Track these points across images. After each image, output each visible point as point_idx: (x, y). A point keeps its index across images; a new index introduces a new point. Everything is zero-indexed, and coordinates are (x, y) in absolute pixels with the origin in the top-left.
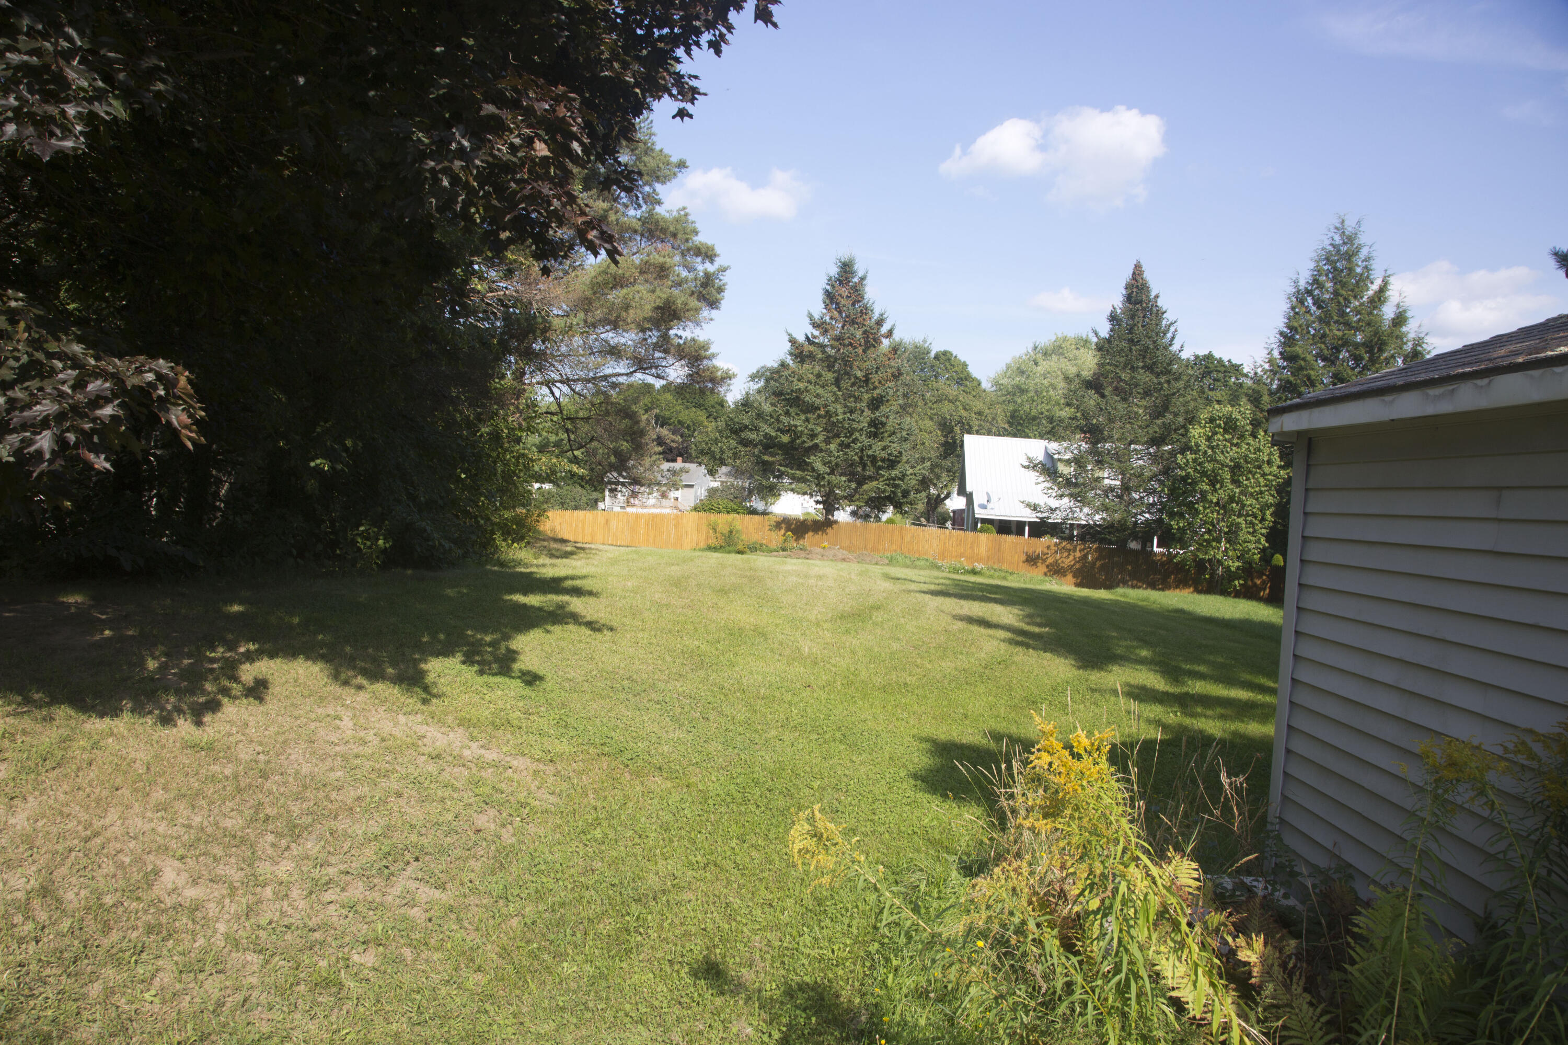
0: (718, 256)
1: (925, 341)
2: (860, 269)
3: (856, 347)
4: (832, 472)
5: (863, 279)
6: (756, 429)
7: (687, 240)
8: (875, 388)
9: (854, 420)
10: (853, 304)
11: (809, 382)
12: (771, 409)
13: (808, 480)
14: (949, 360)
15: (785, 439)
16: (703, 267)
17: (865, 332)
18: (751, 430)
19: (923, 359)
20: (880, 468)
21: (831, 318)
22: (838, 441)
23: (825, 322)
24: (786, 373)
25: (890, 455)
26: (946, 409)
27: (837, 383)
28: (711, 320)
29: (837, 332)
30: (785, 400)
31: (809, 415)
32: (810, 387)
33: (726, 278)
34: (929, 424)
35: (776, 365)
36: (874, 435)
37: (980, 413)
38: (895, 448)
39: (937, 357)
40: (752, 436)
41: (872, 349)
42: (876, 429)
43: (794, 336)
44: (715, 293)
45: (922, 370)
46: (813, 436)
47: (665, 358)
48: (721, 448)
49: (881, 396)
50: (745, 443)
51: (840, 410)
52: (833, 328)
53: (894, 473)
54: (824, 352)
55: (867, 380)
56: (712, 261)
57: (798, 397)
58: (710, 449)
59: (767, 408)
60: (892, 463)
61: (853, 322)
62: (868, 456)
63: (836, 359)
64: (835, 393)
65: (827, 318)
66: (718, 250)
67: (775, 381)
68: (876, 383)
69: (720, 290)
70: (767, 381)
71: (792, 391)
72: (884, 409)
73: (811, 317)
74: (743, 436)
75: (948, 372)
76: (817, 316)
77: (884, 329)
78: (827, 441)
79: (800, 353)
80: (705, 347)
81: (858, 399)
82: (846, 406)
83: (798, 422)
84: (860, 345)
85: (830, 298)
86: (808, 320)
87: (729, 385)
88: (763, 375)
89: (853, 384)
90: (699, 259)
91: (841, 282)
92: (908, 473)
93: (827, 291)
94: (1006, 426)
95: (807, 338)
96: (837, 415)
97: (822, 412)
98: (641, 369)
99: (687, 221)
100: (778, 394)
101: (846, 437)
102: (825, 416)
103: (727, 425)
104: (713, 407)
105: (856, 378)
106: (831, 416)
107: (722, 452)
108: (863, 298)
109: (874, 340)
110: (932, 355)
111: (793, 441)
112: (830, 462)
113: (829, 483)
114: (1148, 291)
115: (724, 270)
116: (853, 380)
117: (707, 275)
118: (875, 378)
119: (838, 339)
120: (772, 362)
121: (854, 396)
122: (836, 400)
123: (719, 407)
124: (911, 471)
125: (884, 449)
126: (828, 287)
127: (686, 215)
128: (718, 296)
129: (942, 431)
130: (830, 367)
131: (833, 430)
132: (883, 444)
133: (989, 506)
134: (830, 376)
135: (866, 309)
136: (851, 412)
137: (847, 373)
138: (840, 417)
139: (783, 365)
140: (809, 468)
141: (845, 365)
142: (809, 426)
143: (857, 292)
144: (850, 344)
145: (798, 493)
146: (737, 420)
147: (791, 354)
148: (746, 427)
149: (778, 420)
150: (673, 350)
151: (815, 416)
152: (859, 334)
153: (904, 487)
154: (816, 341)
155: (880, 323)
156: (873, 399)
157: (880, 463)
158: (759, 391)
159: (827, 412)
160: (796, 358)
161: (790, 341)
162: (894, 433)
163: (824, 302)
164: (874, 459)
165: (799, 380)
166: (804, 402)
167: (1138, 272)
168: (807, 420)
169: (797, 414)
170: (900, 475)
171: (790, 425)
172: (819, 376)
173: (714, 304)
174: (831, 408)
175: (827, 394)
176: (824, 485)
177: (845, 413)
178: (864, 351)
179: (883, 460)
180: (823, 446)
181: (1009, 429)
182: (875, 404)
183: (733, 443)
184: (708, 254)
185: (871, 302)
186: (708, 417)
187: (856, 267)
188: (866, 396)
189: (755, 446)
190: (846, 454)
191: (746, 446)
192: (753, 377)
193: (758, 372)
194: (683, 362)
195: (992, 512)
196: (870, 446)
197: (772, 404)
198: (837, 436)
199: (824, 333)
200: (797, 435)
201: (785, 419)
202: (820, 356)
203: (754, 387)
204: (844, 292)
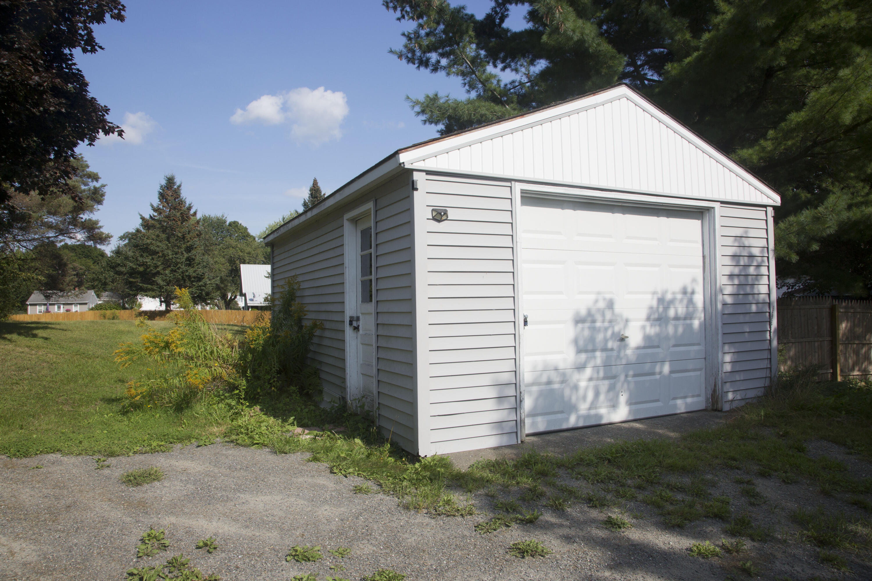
0: (100, 178)
1: (223, 216)
2: (178, 181)
3: (177, 221)
4: (168, 285)
5: (179, 186)
6: (125, 266)
7: (83, 171)
8: (188, 242)
9: (177, 258)
10: (175, 199)
11: (153, 239)
12: (132, 254)
13: (155, 290)
14: (237, 226)
15: (141, 269)
16: (93, 184)
17: (181, 213)
18: (122, 266)
19: (222, 226)
20: (193, 281)
21: (163, 206)
22: (170, 269)
23: (160, 209)
24: (140, 235)
25: (198, 274)
26: (231, 251)
27: (168, 239)
28: (99, 210)
29: (167, 213)
30: (140, 249)
31: (153, 257)
32: (154, 242)
33: (106, 190)
34: (223, 260)
35: (134, 231)
36: (189, 265)
37: (249, 253)
38: (200, 271)
39: (230, 224)
40: (123, 269)
41: (186, 222)
42: (190, 262)
43: (143, 216)
44: (99, 197)
45: (222, 232)
46: (156, 267)
47: (75, 229)
48: (105, 276)
49: (192, 245)
50: (119, 273)
51: (170, 253)
52: (164, 211)
53: (200, 283)
54: (160, 224)
55: (184, 237)
56: (97, 181)
57: (147, 247)
58: (98, 277)
59: (130, 254)
60: (199, 278)
61: (175, 209)
62: (186, 276)
63: (167, 227)
64: (167, 245)
65: (161, 207)
66: (100, 175)
67: (135, 239)
68: (189, 239)
69: (103, 195)
70: (129, 240)
71: (144, 244)
72: (193, 252)
73: (152, 206)
74: (117, 269)
75: (237, 233)
76: (155, 205)
77: (192, 212)
78: (164, 269)
79: (146, 224)
80: (96, 223)
81: (179, 247)
82: (173, 251)
83: (148, 260)
84: (179, 220)
85: (162, 196)
86: (150, 208)
87: (109, 241)
88: (127, 237)
89: (177, 240)
90: (90, 180)
91: (168, 188)
92: (208, 283)
93: (160, 192)
94: (263, 259)
95: (151, 216)
96: (169, 256)
97: (160, 254)
98: (63, 234)
99: (83, 160)
100: (136, 246)
101: (174, 266)
102: (162, 257)
103: (108, 264)
104: (97, 257)
105: (178, 236)
106: (165, 257)
107: (106, 278)
108: (180, 196)
109: (187, 217)
110: (228, 223)
111: (145, 270)
112: (166, 280)
113: (166, 290)
114: (321, 192)
115: (104, 186)
116: (176, 238)
117: (96, 189)
118: (188, 236)
119: (167, 217)
120: (132, 230)
121: (177, 246)
122: (168, 248)
123: (100, 258)
124: (209, 282)
125: (195, 272)
126: (161, 191)
127: (82, 158)
128: (102, 199)
129: (230, 263)
130: (164, 231)
131: (167, 263)
132: (194, 269)
133: (255, 299)
134: (163, 236)
135: (182, 202)
136: (176, 254)
137: (173, 234)
138: (170, 257)
139: (138, 231)
140: (155, 284)
141: (172, 230)
142: (154, 262)
143: (177, 193)
144: (174, 220)
145: (150, 297)
146: (113, 261)
147: (142, 225)
148: (119, 265)
149: (137, 260)
150: (79, 225)
151: (157, 257)
152: (178, 214)
153: (206, 290)
154: (156, 218)
155: (189, 208)
156: (187, 247)
157: (193, 279)
158: (125, 245)
159: (163, 254)
160: (145, 227)
161: (141, 219)
162: (199, 264)
163: (159, 198)
164: (189, 277)
165: (147, 239)
166: (150, 250)
167: (315, 183)
168: (153, 259)
169: (147, 256)
170: (203, 284)
171: (143, 262)
172: (158, 236)
173: (100, 202)
174: (165, 252)
175: (163, 245)
176: (163, 292)
177: (173, 255)
178: (182, 223)
179: (194, 277)
180: (162, 272)
181: (265, 261)
182: (189, 249)
183: (112, 274)
184: (95, 177)
185: (184, 198)
186: (93, 263)
187: (175, 181)
188: (184, 246)
189: (125, 274)
190: (174, 275)
191: (120, 275)
192: (121, 238)
193: (124, 235)
194: (85, 230)
195: (256, 302)
196: (187, 271)
197: (133, 252)
198: (170, 266)
199: (160, 214)
200: (148, 267)
201: (140, 259)
202: (158, 226)
203: (123, 243)
204: (170, 193)
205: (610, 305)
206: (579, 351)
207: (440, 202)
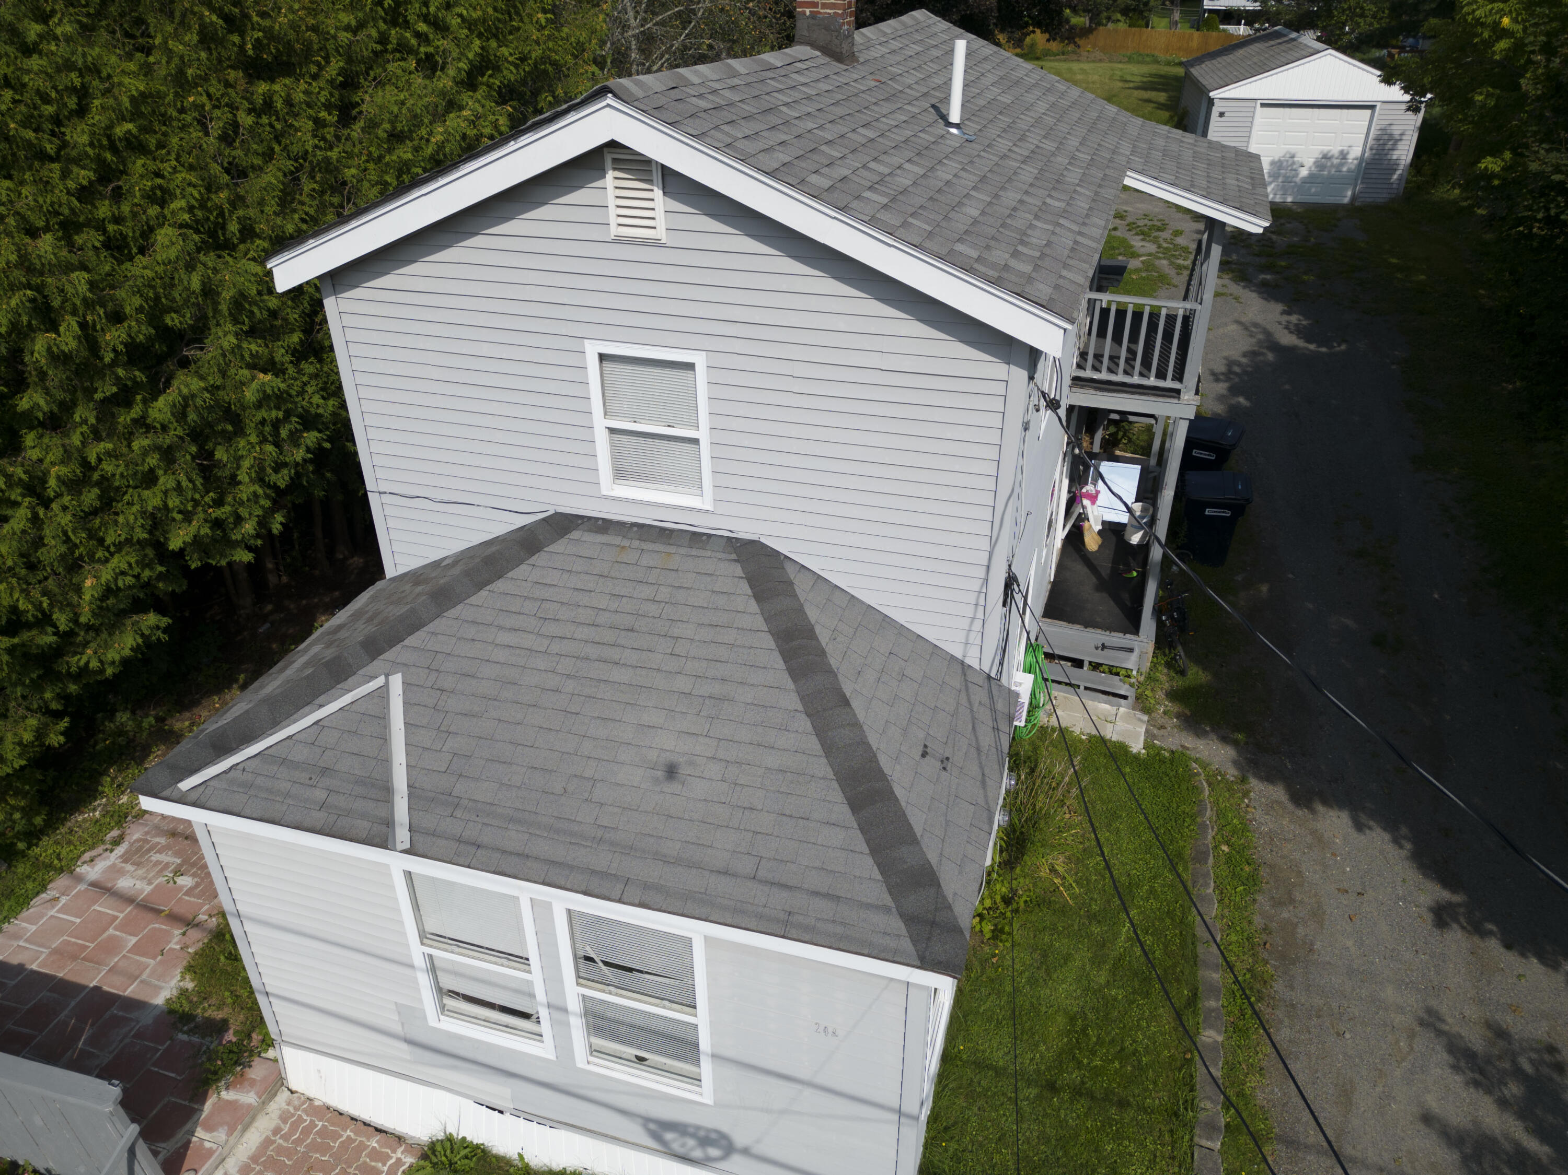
207: (1223, 110)
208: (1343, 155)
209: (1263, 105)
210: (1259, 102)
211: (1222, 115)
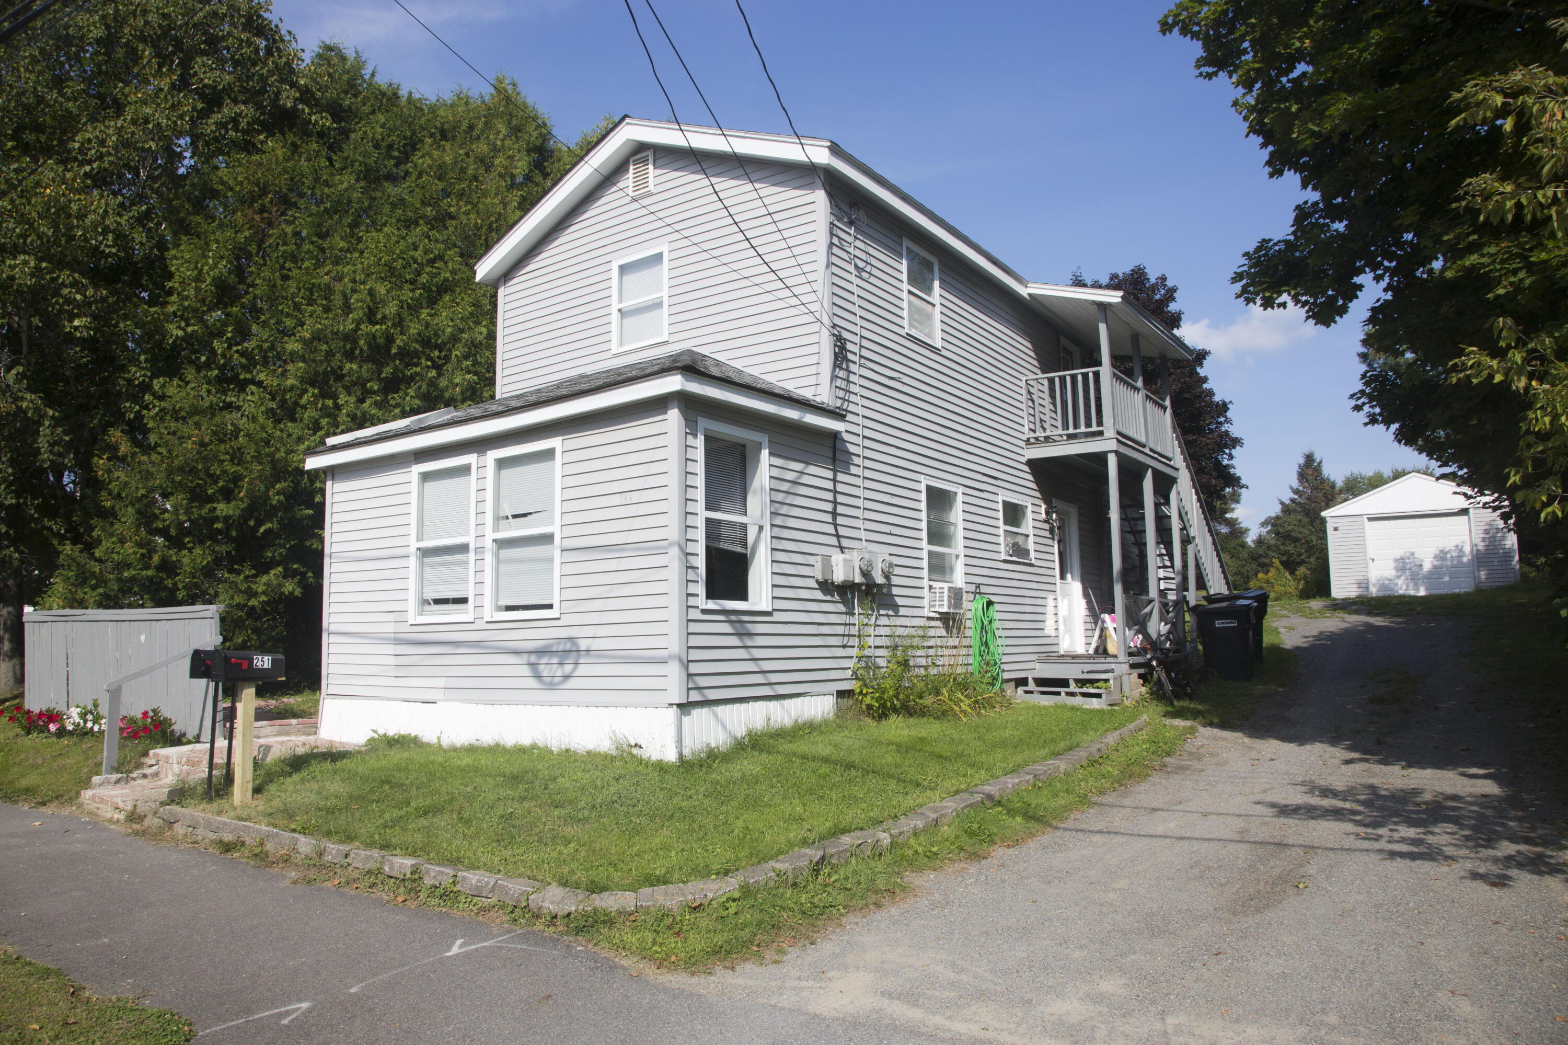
5: (1320, 463)
10: (1315, 476)
11: (1293, 525)
12: (1274, 542)
21: (1304, 487)
23: (1300, 490)
24: (1281, 521)
29: (1308, 494)
30: (1282, 536)
32: (1294, 528)
35: (1275, 517)
43: (1282, 499)
46: (1300, 555)
52: (1305, 493)
54: (1302, 507)
57: (1289, 534)
59: (1272, 542)
61: (1317, 488)
63: (1309, 510)
65: (1302, 488)
67: (1276, 526)
70: (1271, 526)
71: (1285, 530)
73: (1291, 488)
76: (1295, 487)
78: (1309, 557)
79: (1286, 509)
80: (1236, 520)
83: (1290, 548)
84: (1323, 500)
85: (1302, 476)
86: (1290, 490)
87: (1249, 534)
88: (1268, 523)
91: (1307, 466)
93: (1299, 472)
95: (1291, 500)
100: (1278, 533)
104: (1235, 548)
107: (1248, 572)
108: (1321, 473)
111: (1288, 559)
120: (1273, 515)
123: (1241, 549)
126: (1300, 470)
130: (1307, 515)
134: (1306, 520)
139: (1279, 516)
143: (1318, 470)
146: (1256, 552)
147: (1283, 509)
152: (1321, 495)
154: (1297, 501)
160: (1285, 511)
163: (1298, 479)
165: (1288, 524)
166: (1293, 537)
168: (1295, 547)
172: (1300, 521)
180: (1307, 560)
187: (1315, 457)
192: (1263, 524)
197: (1275, 540)
199: (1300, 496)
200: (1290, 555)
201: (1282, 548)
202: (1300, 510)
203: (1264, 530)
204: (1310, 471)
205: (1413, 554)
206: (1397, 571)
207: (1336, 525)
208: (1460, 549)
209: (1370, 519)
210: (1365, 517)
211: (1336, 529)
